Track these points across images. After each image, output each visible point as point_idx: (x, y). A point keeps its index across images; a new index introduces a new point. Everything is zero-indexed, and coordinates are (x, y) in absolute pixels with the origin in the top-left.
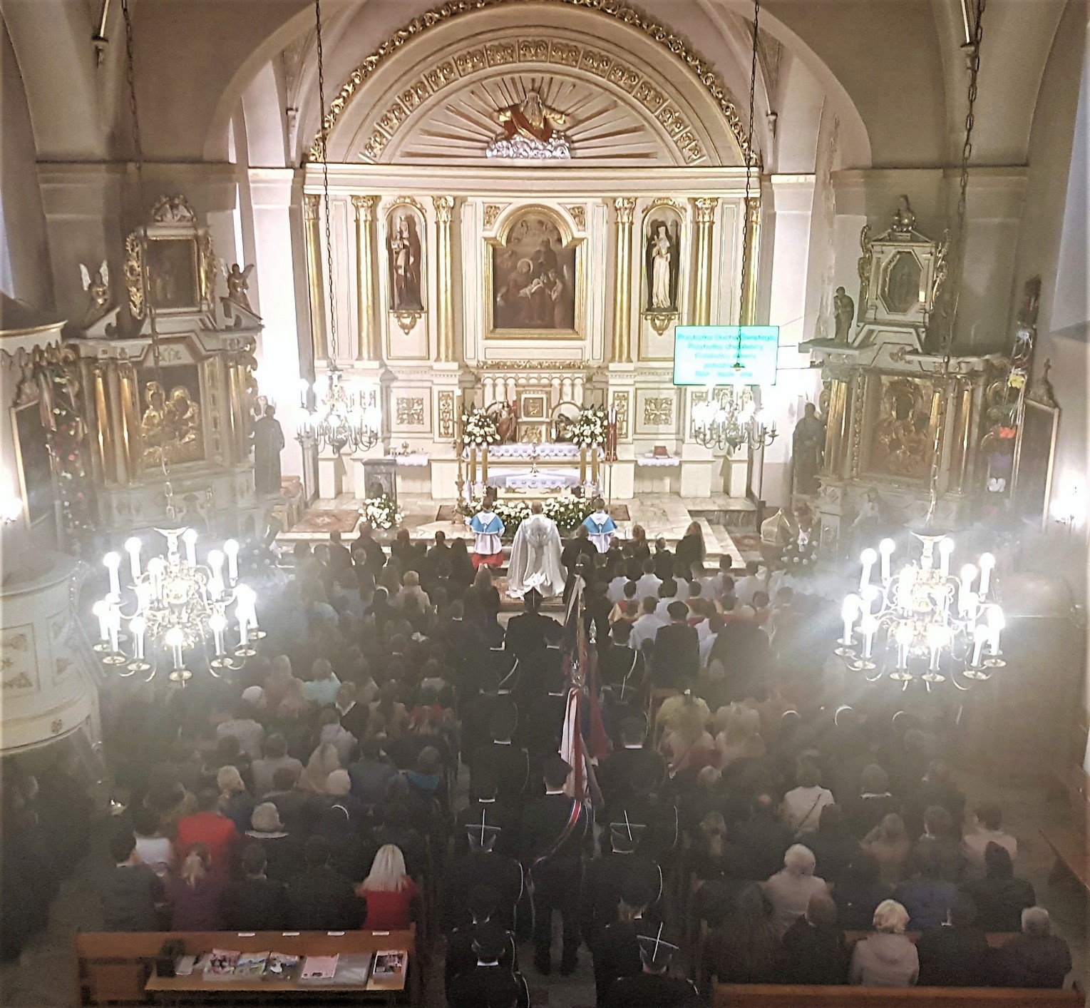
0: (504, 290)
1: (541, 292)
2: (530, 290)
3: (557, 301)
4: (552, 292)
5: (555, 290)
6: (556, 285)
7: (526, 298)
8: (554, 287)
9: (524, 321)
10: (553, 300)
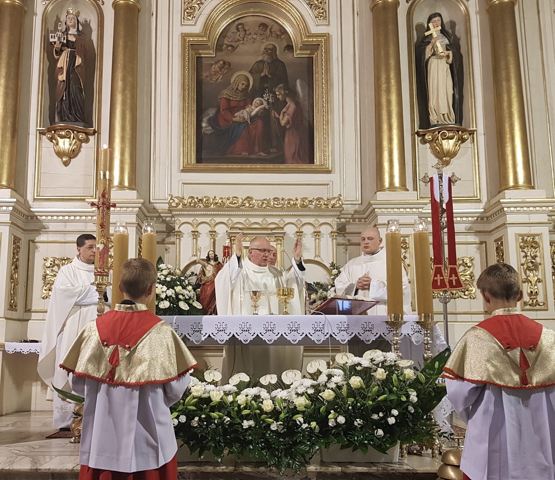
0: (211, 112)
1: (264, 115)
2: (249, 114)
3: (288, 127)
4: (281, 115)
5: (284, 112)
6: (287, 106)
7: (243, 123)
8: (284, 108)
9: (241, 154)
10: (282, 125)
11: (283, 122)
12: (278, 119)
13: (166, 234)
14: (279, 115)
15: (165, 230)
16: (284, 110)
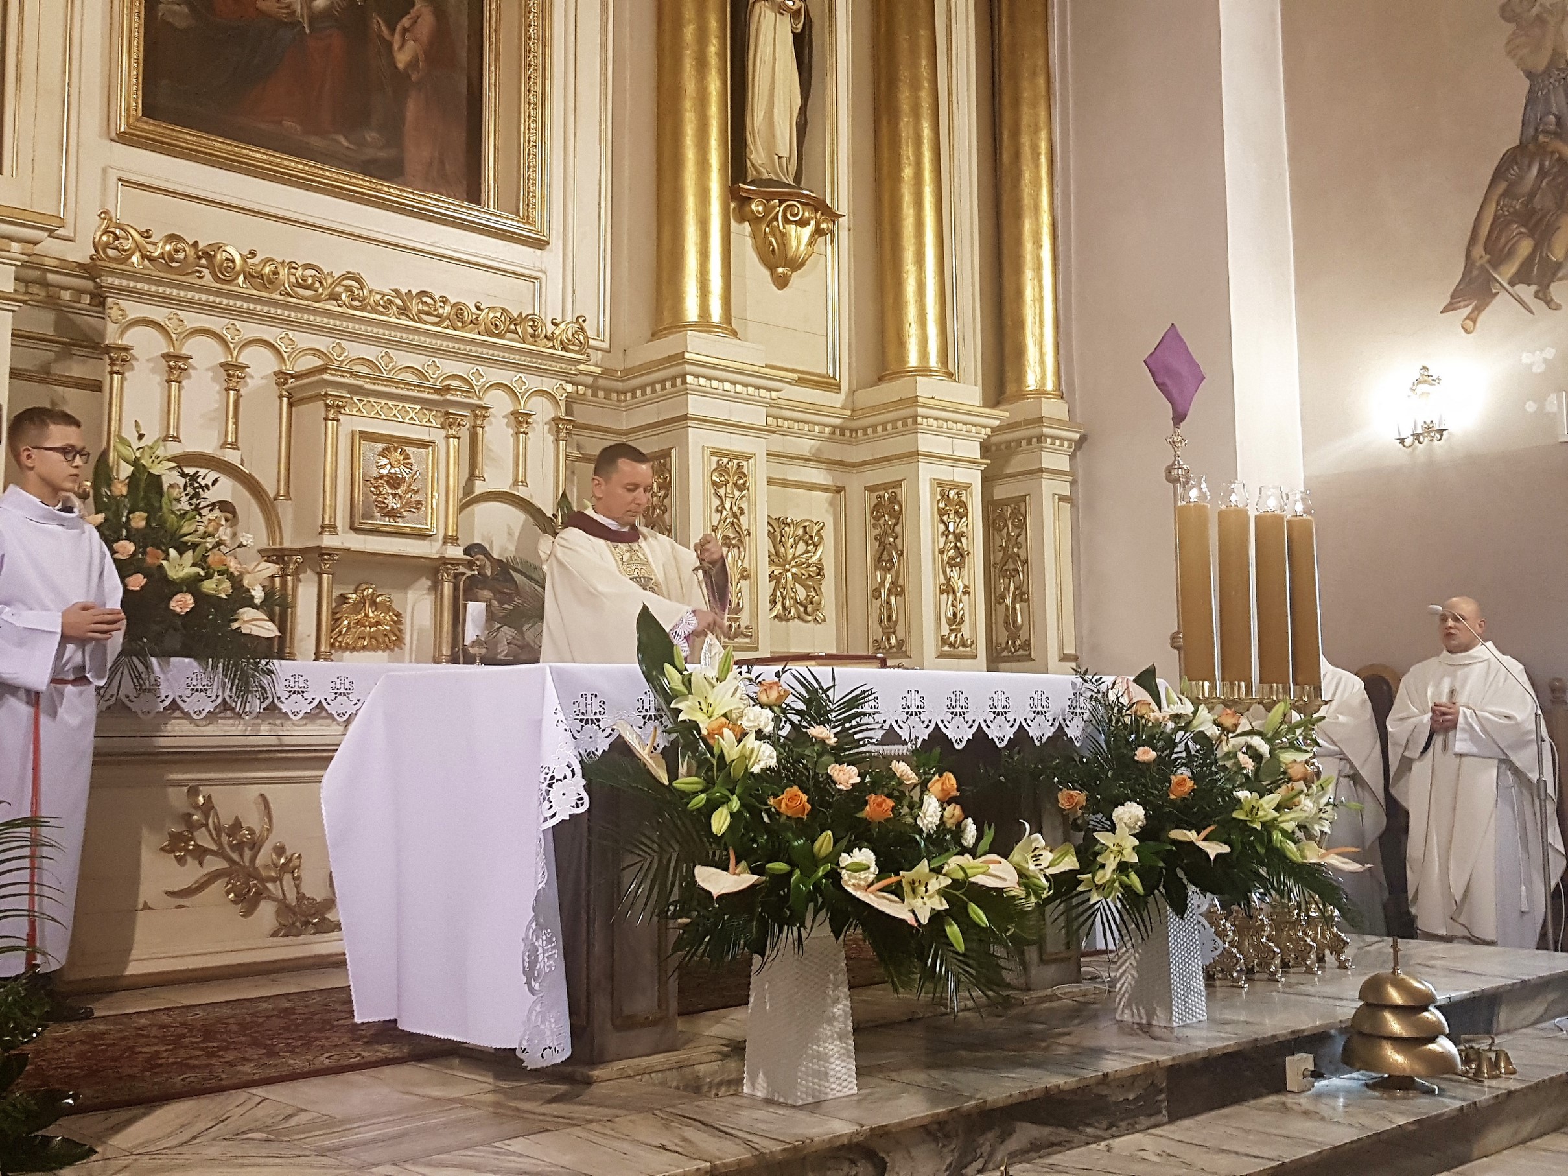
2: (307, 2)
3: (414, 78)
4: (397, 36)
5: (405, 30)
6: (413, 12)
7: (286, 23)
8: (403, 16)
9: (280, 123)
10: (401, 66)
11: (402, 59)
12: (389, 45)
13: (57, 348)
14: (392, 31)
15: (50, 332)
16: (406, 22)
